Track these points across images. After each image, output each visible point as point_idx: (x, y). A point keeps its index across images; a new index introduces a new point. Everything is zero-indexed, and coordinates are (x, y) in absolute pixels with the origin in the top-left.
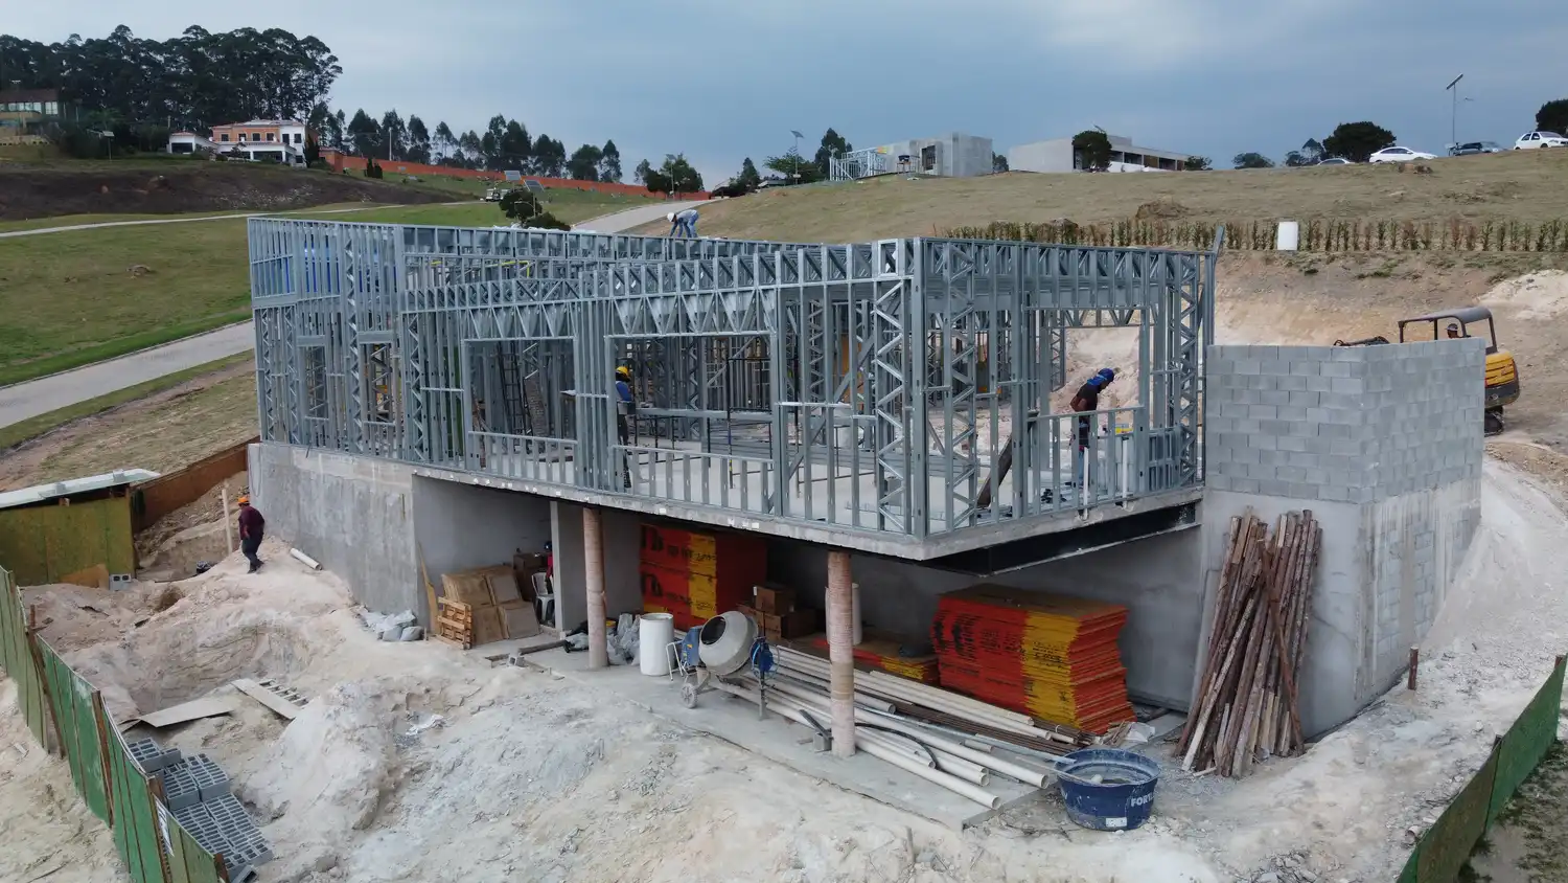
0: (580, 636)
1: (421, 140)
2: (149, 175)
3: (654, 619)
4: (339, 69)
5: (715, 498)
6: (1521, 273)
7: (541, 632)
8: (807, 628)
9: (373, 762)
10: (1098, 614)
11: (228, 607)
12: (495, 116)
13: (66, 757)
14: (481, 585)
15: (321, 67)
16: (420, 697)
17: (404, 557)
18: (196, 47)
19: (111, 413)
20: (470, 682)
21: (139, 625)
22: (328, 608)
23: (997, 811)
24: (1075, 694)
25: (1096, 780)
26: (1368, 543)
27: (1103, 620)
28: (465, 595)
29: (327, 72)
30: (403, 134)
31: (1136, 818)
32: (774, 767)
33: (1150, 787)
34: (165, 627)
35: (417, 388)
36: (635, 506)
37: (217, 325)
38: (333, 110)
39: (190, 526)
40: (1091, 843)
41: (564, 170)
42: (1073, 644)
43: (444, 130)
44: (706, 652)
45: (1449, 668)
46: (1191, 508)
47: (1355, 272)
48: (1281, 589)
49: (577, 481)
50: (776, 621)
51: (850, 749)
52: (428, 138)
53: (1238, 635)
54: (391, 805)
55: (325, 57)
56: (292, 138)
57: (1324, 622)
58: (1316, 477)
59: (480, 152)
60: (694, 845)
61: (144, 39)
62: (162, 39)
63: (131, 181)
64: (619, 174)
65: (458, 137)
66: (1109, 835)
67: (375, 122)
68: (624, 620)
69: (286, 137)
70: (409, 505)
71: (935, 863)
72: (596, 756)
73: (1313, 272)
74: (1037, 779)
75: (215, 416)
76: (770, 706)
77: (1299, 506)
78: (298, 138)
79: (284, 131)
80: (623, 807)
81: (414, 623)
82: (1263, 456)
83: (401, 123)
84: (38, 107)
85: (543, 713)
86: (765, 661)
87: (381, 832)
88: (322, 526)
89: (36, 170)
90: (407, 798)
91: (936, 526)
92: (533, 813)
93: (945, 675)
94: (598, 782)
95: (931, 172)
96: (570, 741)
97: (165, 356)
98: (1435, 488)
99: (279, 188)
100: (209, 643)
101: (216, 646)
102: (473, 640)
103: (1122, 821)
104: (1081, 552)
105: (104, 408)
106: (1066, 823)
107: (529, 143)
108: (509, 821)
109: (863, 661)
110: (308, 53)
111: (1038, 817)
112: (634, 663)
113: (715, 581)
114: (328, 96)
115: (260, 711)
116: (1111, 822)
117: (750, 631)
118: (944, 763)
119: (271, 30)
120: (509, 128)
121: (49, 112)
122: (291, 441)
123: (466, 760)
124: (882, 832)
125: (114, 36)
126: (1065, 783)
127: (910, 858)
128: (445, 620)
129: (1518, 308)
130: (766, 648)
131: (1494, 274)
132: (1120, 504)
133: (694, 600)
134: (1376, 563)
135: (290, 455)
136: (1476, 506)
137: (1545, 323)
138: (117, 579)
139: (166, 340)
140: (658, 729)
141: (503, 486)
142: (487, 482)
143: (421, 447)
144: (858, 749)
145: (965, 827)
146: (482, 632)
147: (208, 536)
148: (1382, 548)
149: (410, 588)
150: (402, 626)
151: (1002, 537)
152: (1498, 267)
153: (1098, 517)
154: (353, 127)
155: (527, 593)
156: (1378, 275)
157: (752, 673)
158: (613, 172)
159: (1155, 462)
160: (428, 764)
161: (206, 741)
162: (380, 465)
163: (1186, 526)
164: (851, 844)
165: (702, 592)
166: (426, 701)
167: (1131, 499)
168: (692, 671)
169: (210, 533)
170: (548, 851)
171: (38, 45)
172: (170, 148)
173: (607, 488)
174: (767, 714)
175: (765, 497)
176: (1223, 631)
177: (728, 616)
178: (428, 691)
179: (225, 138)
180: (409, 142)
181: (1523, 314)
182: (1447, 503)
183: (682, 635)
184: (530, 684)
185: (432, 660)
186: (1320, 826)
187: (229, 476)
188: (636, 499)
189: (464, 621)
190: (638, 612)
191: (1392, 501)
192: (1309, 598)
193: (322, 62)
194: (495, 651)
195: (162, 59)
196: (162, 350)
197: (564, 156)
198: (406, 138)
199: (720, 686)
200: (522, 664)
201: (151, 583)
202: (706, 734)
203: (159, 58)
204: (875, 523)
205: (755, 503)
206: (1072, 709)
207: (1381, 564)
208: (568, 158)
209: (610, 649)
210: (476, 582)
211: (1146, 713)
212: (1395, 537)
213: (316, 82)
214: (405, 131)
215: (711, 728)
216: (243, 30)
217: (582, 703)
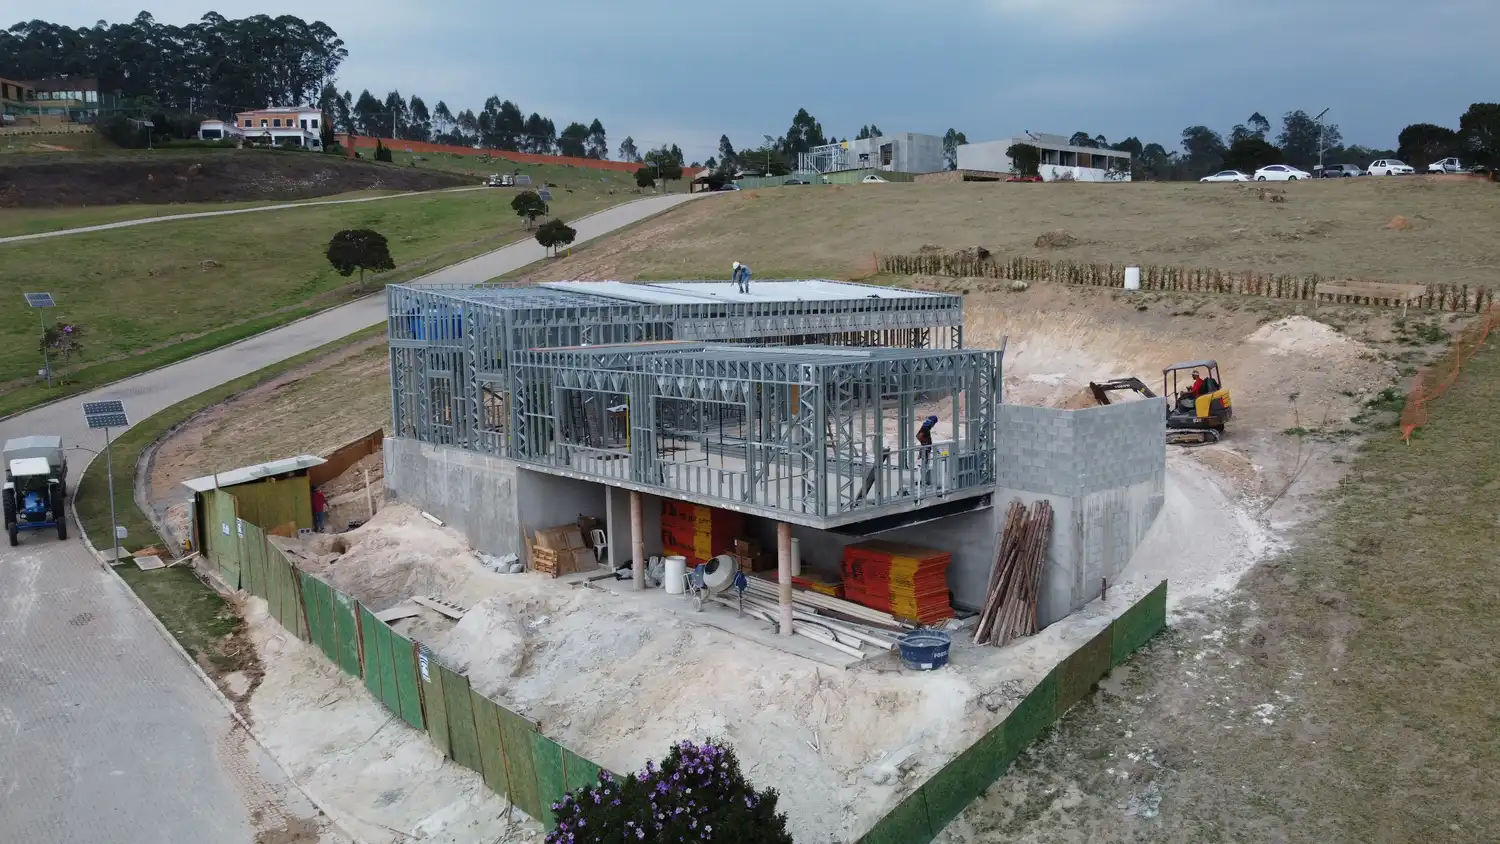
0: (626, 570)
1: (422, 119)
2: (191, 162)
3: (672, 559)
4: (345, 52)
5: (715, 491)
6: (1281, 317)
7: (599, 568)
8: (767, 566)
9: (519, 640)
10: (932, 556)
11: (387, 551)
12: (490, 96)
13: (314, 642)
14: (560, 537)
15: (328, 50)
16: (533, 606)
17: (509, 520)
18: (216, 33)
19: (235, 400)
20: (562, 597)
21: (332, 562)
22: (455, 552)
23: (866, 661)
24: (917, 603)
25: (921, 645)
26: (1079, 518)
27: (933, 561)
28: (551, 545)
29: (334, 55)
30: (405, 113)
31: (937, 664)
32: (748, 642)
33: (946, 647)
34: (350, 564)
35: (521, 413)
36: (667, 495)
37: (291, 319)
38: (341, 93)
39: (337, 495)
40: (912, 675)
41: (554, 147)
42: (916, 574)
43: (442, 109)
44: (707, 578)
45: (1128, 588)
46: (988, 497)
47: (1172, 311)
48: (1030, 545)
49: (631, 479)
50: (748, 562)
51: (790, 633)
52: (428, 118)
53: (1006, 569)
54: (530, 663)
55: (332, 40)
56: (309, 124)
57: (1055, 563)
58: (1050, 482)
59: (477, 131)
60: (704, 679)
61: (165, 24)
62: (181, 24)
63: (172, 169)
64: (605, 150)
65: (456, 115)
66: (922, 673)
67: (380, 101)
68: (653, 560)
69: (304, 123)
70: (514, 486)
71: (830, 685)
72: (646, 636)
73: (1144, 309)
74: (888, 645)
75: (322, 405)
76: (745, 610)
77: (1042, 497)
78: (315, 123)
79: (302, 117)
80: (663, 663)
81: (517, 562)
82: (1025, 468)
83: (403, 103)
84: (79, 95)
85: (610, 614)
86: (742, 584)
87: (527, 678)
88: (444, 498)
89: (90, 160)
90: (536, 661)
91: (832, 510)
92: (612, 667)
93: (848, 593)
94: (648, 651)
95: (888, 168)
96: (629, 629)
97: (256, 347)
98: (1127, 487)
99: (302, 173)
100: (379, 574)
101: (383, 577)
102: (558, 572)
103: (930, 665)
104: (916, 523)
105: (227, 394)
106: (902, 666)
107: (522, 122)
108: (599, 672)
109: (797, 584)
110: (316, 37)
111: (888, 665)
112: (662, 585)
113: (710, 536)
114: (335, 76)
115: (437, 614)
116: (924, 666)
117: (734, 566)
118: (841, 638)
119: (283, 17)
120: (503, 107)
121: (89, 99)
122: (421, 439)
123: (568, 640)
124: (804, 671)
125: (138, 21)
126: (902, 647)
127: (817, 682)
128: (538, 560)
129: (1271, 345)
130: (743, 576)
131: (1262, 317)
132: (941, 496)
133: (697, 548)
134: (1085, 529)
135: (419, 446)
136: (1161, 495)
137: (1282, 358)
138: (302, 532)
139: (253, 333)
140: (680, 623)
141: (582, 478)
142: (571, 475)
143: (523, 450)
144: (794, 632)
145: (847, 668)
146: (563, 568)
147: (354, 502)
148: (1088, 523)
149: (513, 540)
150: (510, 564)
151: (869, 516)
152: (1268, 312)
153: (926, 504)
154: (360, 107)
155: (589, 543)
156: (1187, 313)
157: (734, 592)
158: (599, 149)
159: (963, 472)
160: (547, 643)
161: (410, 630)
162: (492, 459)
163: (982, 508)
164: (788, 677)
165: (702, 542)
166: (537, 608)
167: (947, 493)
168: (698, 590)
169: (356, 499)
170: (623, 686)
171: (66, 29)
172: (200, 134)
173: (650, 482)
174: (743, 615)
175: (742, 492)
176: (1000, 569)
177: (721, 558)
178: (537, 602)
179: (248, 123)
180: (411, 121)
181: (1272, 351)
182: (1138, 494)
183: (691, 571)
184: (599, 599)
185: (534, 584)
186: (1032, 668)
187: (361, 458)
188: (668, 491)
189: (552, 561)
190: (661, 556)
191: (1094, 496)
192: (1046, 549)
193: (329, 46)
194: (575, 578)
195: (182, 44)
196: (250, 342)
197: (554, 135)
198: (408, 117)
199: (716, 599)
200: (591, 587)
201: (327, 535)
202: (708, 625)
203: (180, 43)
204: (801, 510)
205: (737, 496)
206: (915, 611)
207: (1088, 531)
208: (558, 135)
209: (646, 577)
210: (557, 535)
211: (960, 614)
212: (1099, 515)
213: (324, 64)
214: (406, 110)
215: (710, 622)
216: (257, 17)
217: (635, 609)
